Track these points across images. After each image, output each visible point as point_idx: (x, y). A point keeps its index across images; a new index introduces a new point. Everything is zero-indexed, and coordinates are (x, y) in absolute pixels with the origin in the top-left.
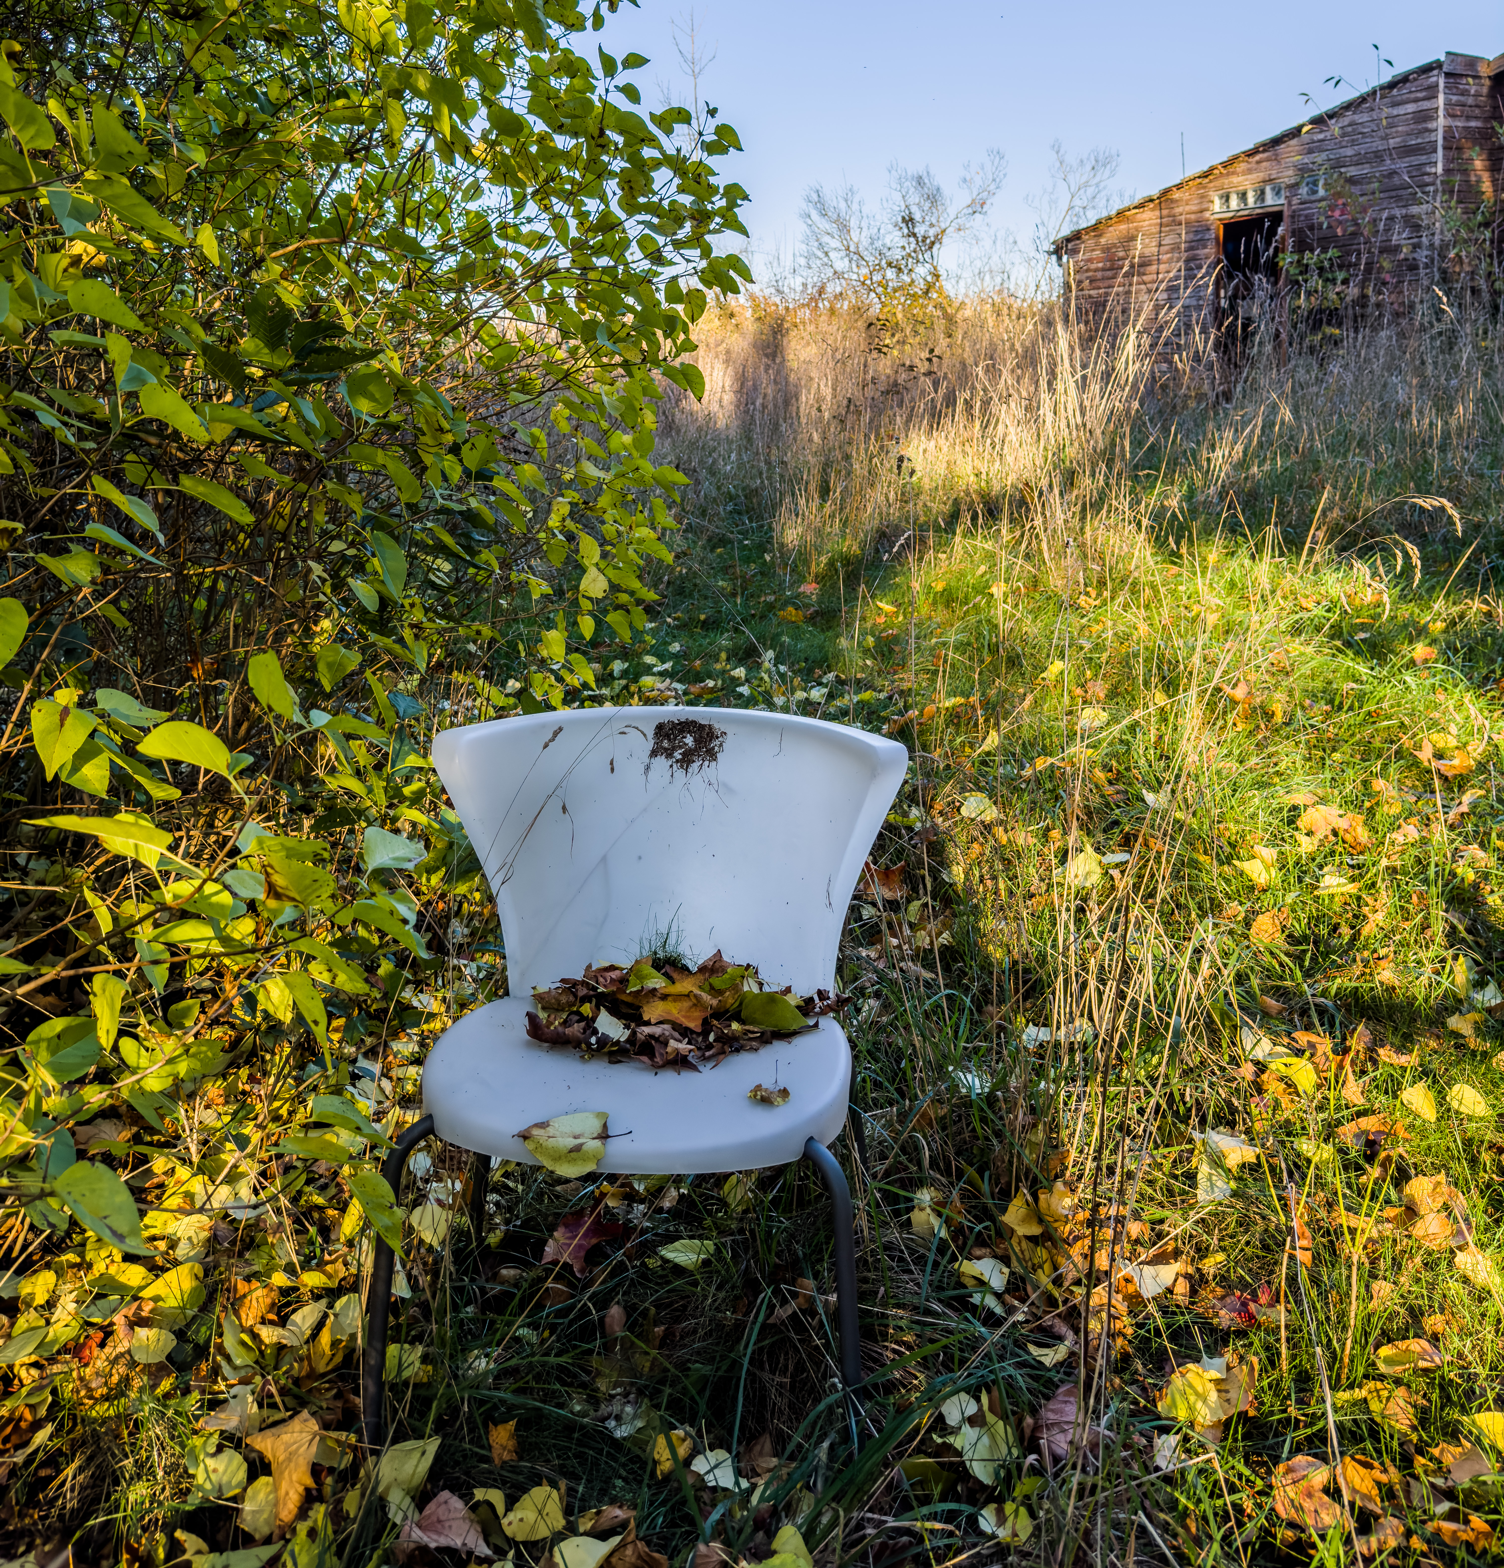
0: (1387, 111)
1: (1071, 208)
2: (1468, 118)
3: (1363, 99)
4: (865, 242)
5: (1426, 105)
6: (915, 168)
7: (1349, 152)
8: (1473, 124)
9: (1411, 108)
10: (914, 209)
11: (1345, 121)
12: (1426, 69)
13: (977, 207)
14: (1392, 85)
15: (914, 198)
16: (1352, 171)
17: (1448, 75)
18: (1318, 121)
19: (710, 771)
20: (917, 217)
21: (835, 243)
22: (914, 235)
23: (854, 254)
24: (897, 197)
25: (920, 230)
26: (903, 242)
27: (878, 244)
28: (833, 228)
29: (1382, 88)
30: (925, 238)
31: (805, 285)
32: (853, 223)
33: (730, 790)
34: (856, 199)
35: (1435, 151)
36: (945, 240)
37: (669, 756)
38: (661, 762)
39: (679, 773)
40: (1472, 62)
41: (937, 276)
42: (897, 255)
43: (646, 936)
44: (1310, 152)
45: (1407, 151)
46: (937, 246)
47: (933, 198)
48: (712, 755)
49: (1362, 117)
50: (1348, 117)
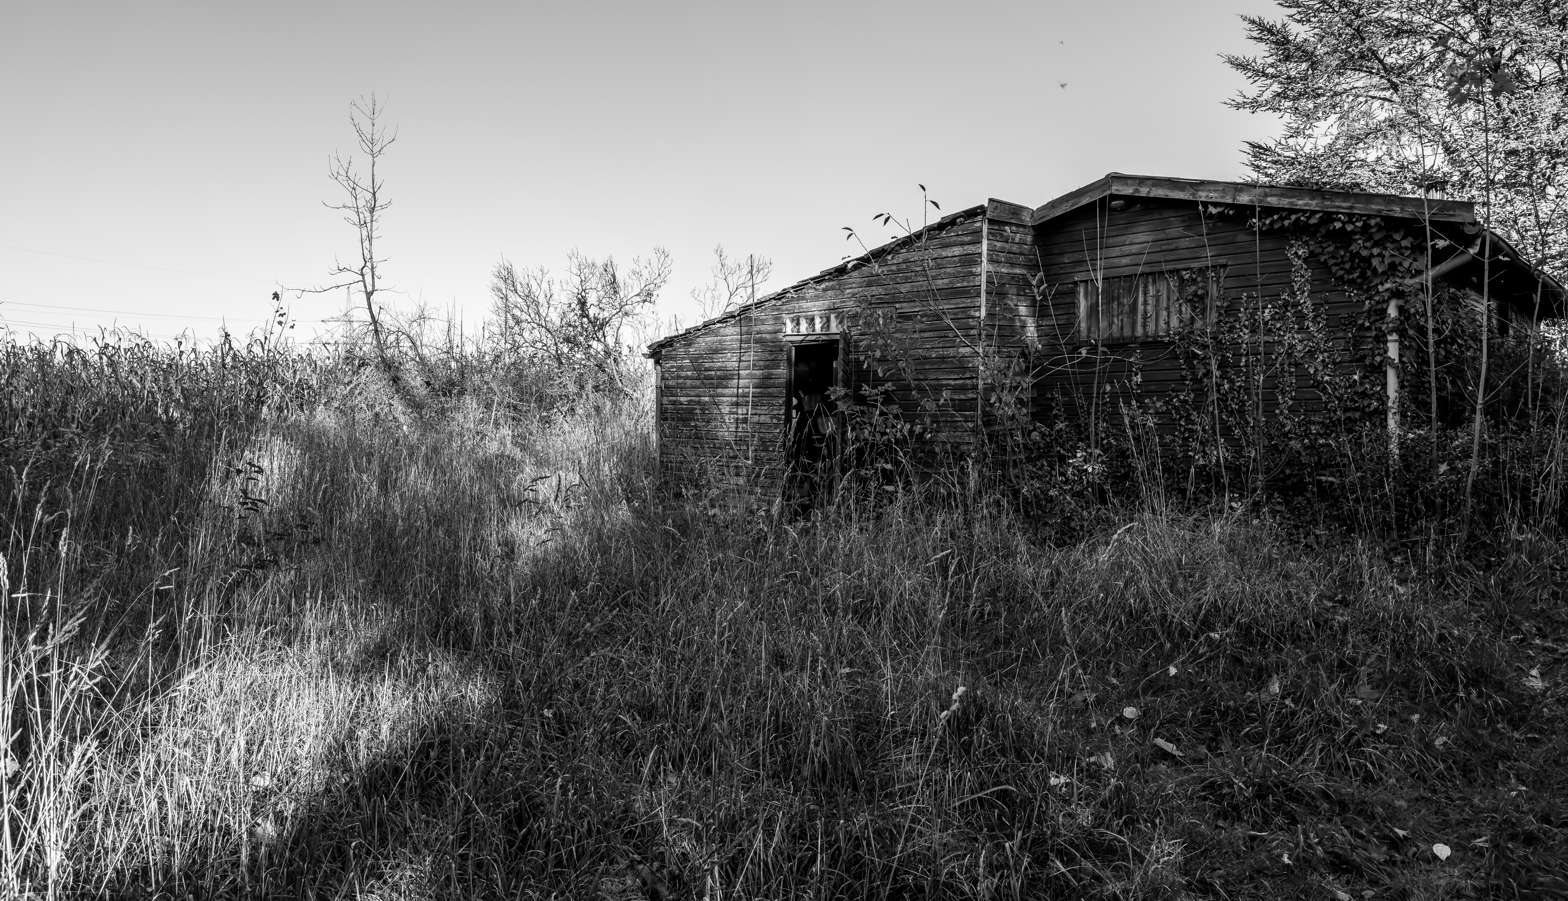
0: (936, 252)
2: (1012, 265)
5: (971, 249)
7: (903, 288)
8: (1018, 271)
9: (957, 251)
11: (900, 258)
12: (971, 214)
13: (645, 297)
14: (941, 226)
16: (906, 308)
17: (991, 222)
22: (587, 316)
25: (593, 312)
29: (930, 229)
30: (596, 320)
35: (979, 295)
40: (1016, 210)
44: (869, 285)
45: (953, 293)
49: (914, 256)
50: (903, 255)
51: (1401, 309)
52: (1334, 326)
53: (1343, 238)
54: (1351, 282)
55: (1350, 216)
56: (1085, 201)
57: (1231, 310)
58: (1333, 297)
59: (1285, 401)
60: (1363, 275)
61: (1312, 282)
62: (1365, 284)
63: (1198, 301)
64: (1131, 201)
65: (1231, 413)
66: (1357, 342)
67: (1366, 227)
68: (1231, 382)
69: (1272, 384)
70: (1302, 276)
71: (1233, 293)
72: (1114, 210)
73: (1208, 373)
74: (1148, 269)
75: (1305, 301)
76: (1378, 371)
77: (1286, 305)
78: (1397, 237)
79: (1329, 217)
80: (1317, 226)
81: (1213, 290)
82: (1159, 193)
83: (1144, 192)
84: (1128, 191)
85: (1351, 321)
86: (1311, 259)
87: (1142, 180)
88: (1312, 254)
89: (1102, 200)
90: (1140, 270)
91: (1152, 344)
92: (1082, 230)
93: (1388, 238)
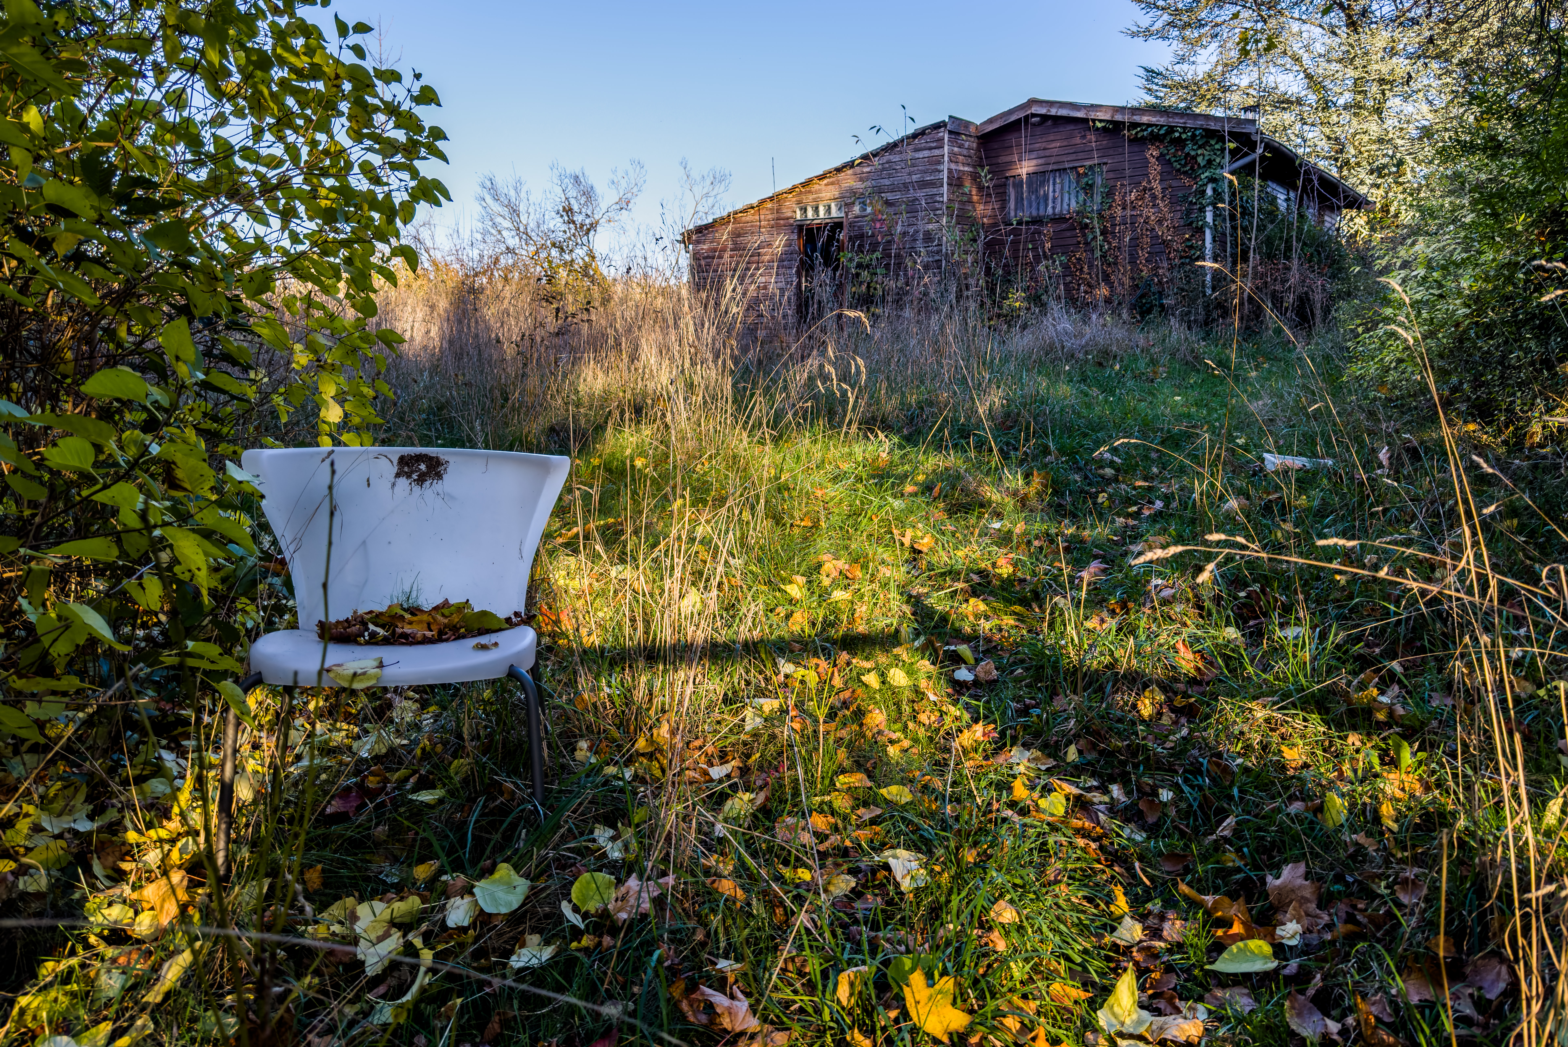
0: (911, 155)
1: (696, 212)
2: (963, 164)
3: (895, 145)
4: (532, 225)
5: (937, 152)
6: (573, 168)
7: (887, 182)
8: (966, 168)
9: (926, 153)
10: (573, 201)
11: (884, 159)
12: (937, 127)
13: (624, 204)
14: (915, 136)
15: (572, 193)
16: (890, 196)
17: (950, 132)
18: (865, 157)
19: (438, 486)
20: (576, 208)
21: (507, 224)
22: (574, 222)
23: (524, 234)
24: (559, 190)
25: (578, 219)
26: (564, 227)
27: (544, 228)
28: (505, 211)
29: (908, 137)
30: (582, 226)
31: (481, 256)
32: (522, 208)
33: (452, 498)
34: (524, 190)
35: (942, 186)
36: (599, 228)
37: (409, 476)
38: (403, 482)
39: (416, 489)
40: (967, 124)
41: (593, 258)
42: (560, 237)
43: (395, 594)
44: (861, 179)
45: (923, 184)
46: (592, 233)
47: (588, 194)
48: (439, 476)
49: (895, 158)
50: (887, 157)
51: (1214, 190)
52: (1174, 202)
53: (1179, 143)
54: (1185, 173)
55: (1184, 128)
56: (1013, 118)
57: (1110, 194)
58: (1174, 183)
59: (1143, 255)
60: (1192, 168)
61: (1161, 174)
62: (1193, 174)
63: (1088, 188)
64: (1045, 118)
65: (1109, 265)
66: (1189, 212)
67: (1194, 136)
68: (1109, 243)
69: (1135, 242)
70: (1155, 169)
71: (1112, 183)
72: (1034, 125)
73: (1095, 238)
74: (1055, 167)
75: (1157, 186)
76: (1200, 231)
77: (1145, 189)
78: (1213, 142)
79: (1171, 129)
80: (1165, 135)
81: (1099, 181)
82: (1063, 112)
83: (1053, 112)
84: (1043, 111)
85: (1185, 198)
86: (1160, 158)
87: (1051, 104)
88: (1162, 155)
89: (1027, 117)
90: (1051, 168)
91: (1058, 219)
92: (1012, 139)
93: (1207, 142)
